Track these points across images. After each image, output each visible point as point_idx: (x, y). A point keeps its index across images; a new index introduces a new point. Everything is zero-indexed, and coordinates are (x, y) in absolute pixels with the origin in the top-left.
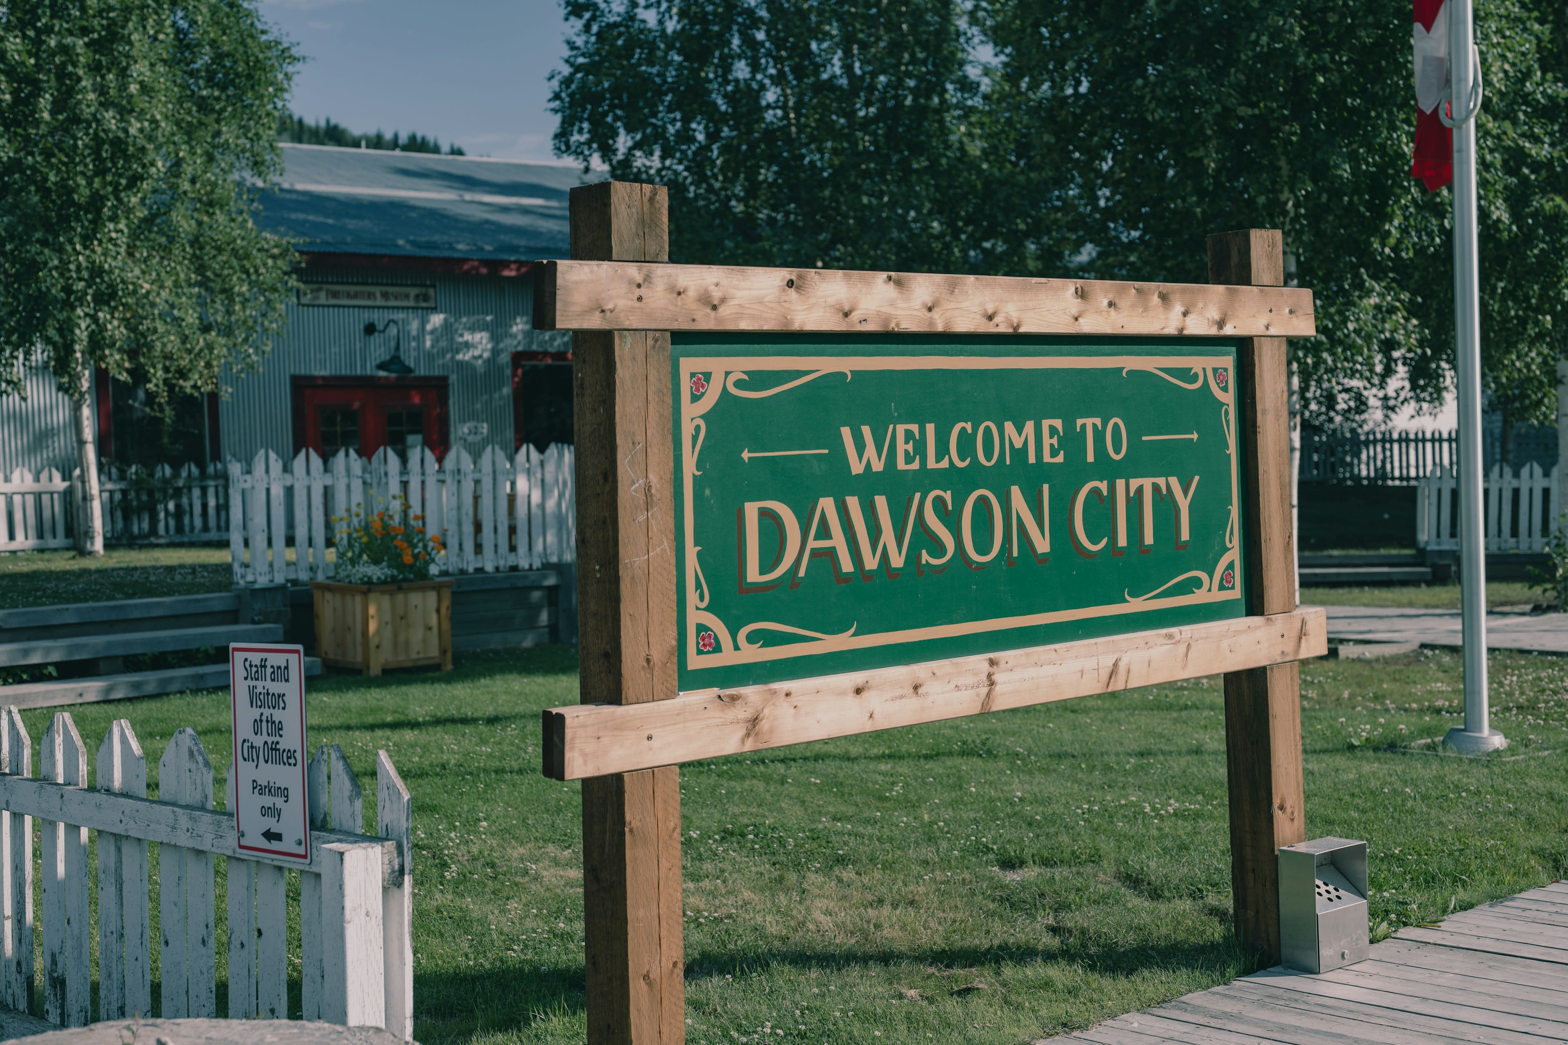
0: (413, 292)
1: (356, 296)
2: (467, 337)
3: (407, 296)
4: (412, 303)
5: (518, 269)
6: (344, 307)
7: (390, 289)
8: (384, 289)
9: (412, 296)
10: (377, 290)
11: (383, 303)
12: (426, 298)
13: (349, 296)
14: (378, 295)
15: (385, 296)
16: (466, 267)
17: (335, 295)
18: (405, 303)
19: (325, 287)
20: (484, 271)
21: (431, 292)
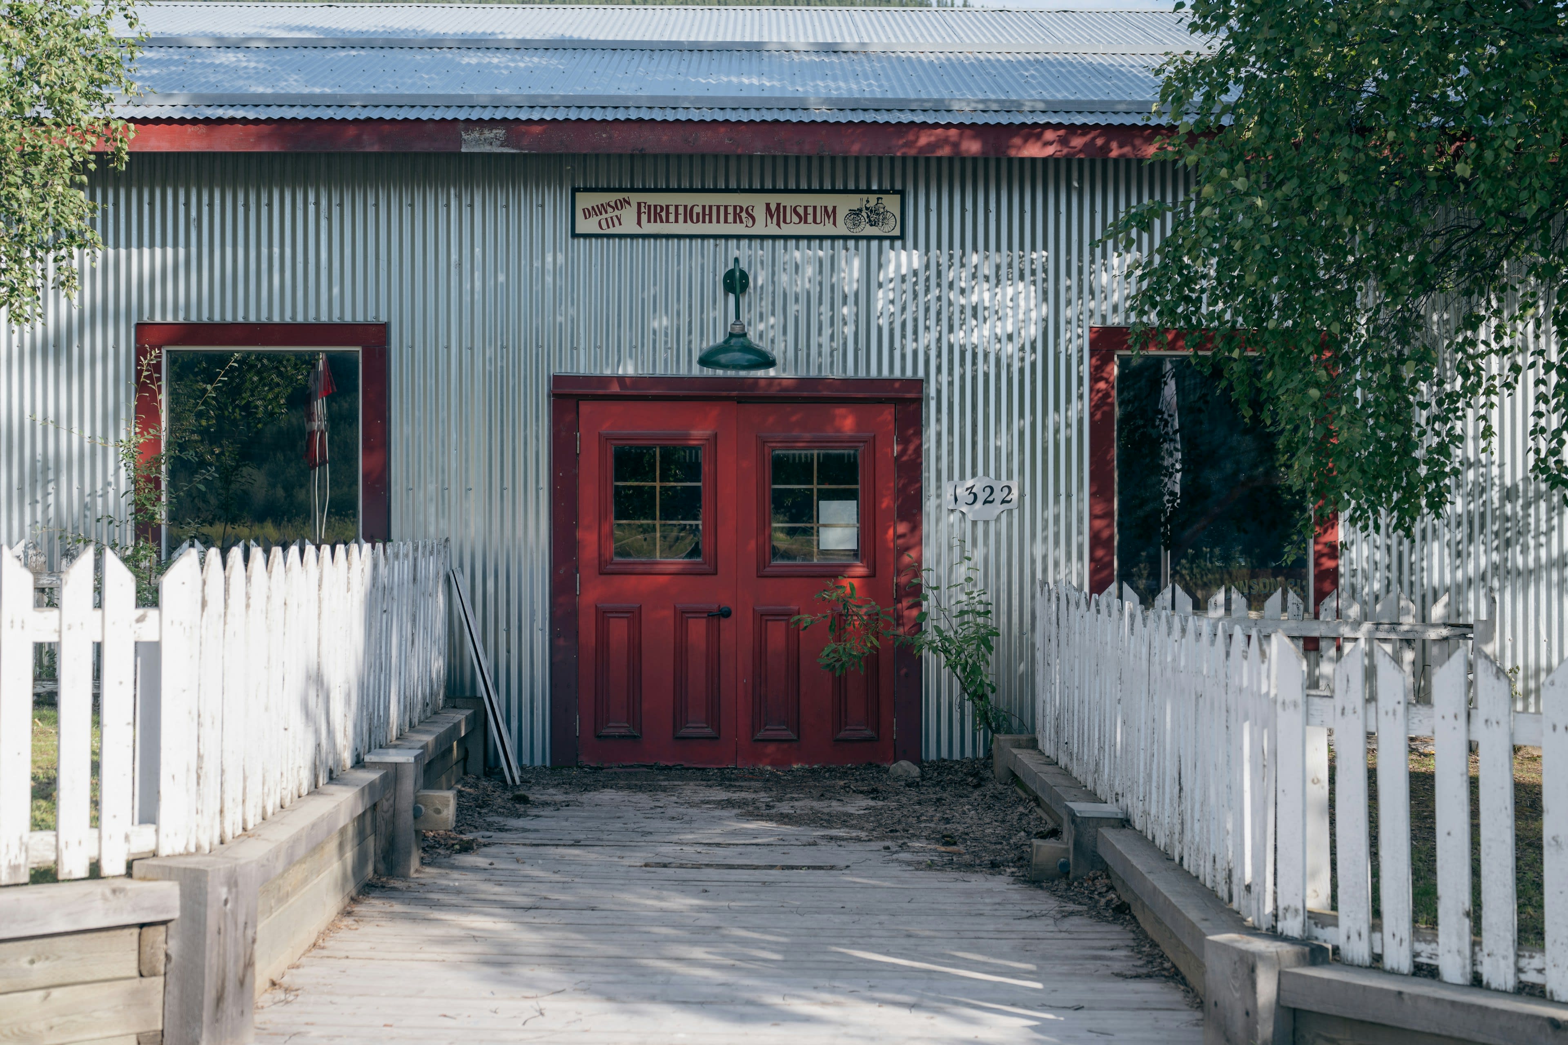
0: (845, 204)
1: (706, 215)
2: (982, 294)
3: (831, 214)
4: (842, 229)
5: (1063, 141)
6: (679, 237)
7: (789, 200)
8: (774, 199)
9: (841, 214)
10: (758, 202)
11: (773, 230)
12: (875, 216)
13: (689, 215)
14: (760, 213)
15: (776, 214)
16: (924, 140)
17: (657, 214)
18: (827, 229)
19: (635, 198)
20: (973, 147)
21: (891, 203)
